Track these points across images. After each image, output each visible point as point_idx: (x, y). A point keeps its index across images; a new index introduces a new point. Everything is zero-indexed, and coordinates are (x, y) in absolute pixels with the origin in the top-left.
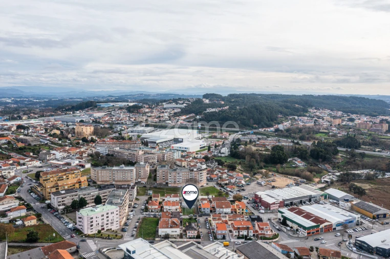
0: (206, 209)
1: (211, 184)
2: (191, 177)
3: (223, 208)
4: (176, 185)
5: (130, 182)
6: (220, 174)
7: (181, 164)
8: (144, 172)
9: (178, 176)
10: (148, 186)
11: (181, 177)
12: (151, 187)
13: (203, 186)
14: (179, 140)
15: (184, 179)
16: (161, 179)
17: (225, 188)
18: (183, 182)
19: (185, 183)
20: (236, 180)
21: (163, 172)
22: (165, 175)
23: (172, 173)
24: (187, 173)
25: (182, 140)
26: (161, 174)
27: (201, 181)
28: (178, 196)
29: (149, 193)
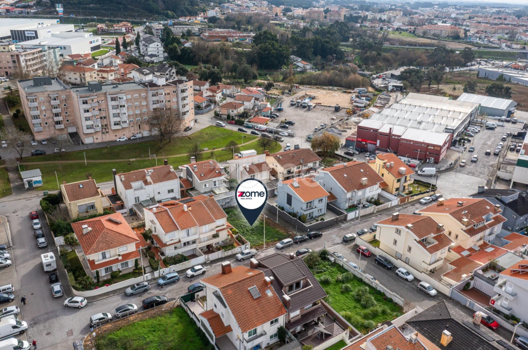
0: (316, 203)
2: (157, 106)
3: (362, 187)
4: (109, 137)
6: (206, 94)
7: (82, 78)
9: (114, 107)
11: (124, 110)
12: (21, 156)
13: (191, 129)
14: (27, 35)
15: (133, 115)
16: (46, 123)
17: (247, 124)
18: (132, 125)
19: (139, 125)
20: (256, 101)
21: (53, 100)
22: (63, 108)
23: (92, 97)
24: (140, 95)
25: (34, 35)
26: (43, 108)
27: (185, 114)
28: (170, 172)
29: (27, 181)
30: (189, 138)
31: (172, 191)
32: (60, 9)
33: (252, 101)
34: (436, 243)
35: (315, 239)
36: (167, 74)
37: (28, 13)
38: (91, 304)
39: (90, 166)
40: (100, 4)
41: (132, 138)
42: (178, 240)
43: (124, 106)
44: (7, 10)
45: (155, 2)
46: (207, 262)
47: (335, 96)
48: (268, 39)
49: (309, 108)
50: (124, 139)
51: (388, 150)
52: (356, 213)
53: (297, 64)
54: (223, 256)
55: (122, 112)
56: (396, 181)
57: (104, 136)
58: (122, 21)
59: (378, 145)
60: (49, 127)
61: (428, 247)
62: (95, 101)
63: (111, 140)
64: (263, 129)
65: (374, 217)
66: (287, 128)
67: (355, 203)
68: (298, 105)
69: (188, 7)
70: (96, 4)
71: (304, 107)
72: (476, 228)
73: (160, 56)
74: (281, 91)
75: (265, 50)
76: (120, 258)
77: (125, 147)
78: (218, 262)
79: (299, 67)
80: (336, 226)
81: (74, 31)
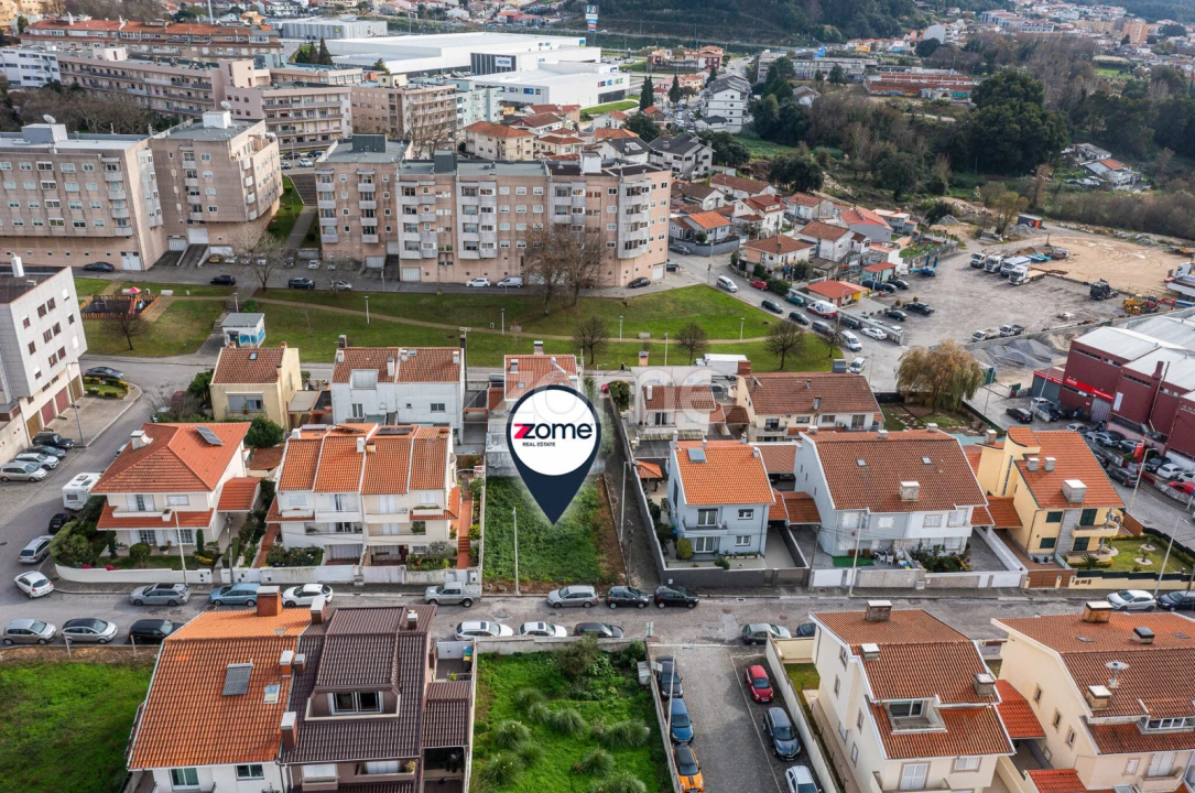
0: (729, 515)
1: (698, 271)
2: (564, 219)
4: (453, 275)
5: (116, 249)
6: (742, 210)
7: (500, 150)
8: (220, 179)
9: (468, 210)
10: (247, 282)
11: (490, 219)
12: (264, 284)
13: (645, 285)
14: (497, 64)
15: (509, 232)
16: (347, 229)
17: (794, 294)
18: (505, 254)
19: (522, 258)
20: (856, 242)
21: (365, 181)
22: (382, 201)
23: (424, 183)
24: (530, 190)
25: (510, 65)
26: (345, 197)
27: (635, 247)
28: (450, 363)
29: (228, 332)
30: (625, 304)
31: (441, 407)
32: (592, 16)
33: (840, 241)
34: (939, 727)
35: (668, 610)
36: (689, 159)
37: (543, 24)
38: (59, 595)
39: (377, 325)
40: (683, 9)
41: (499, 284)
42: (310, 514)
43: (489, 210)
44: (508, 17)
45: (802, 5)
46: (356, 584)
47: (1136, 258)
48: (1013, 94)
49: (1014, 280)
50: (482, 284)
51: (1144, 427)
52: (845, 574)
53: (1090, 167)
54: (403, 582)
55: (485, 223)
56: (1043, 515)
57: (442, 271)
58: (705, 45)
59: (1117, 406)
60: (351, 236)
61: (895, 732)
62: (431, 191)
63: (456, 280)
64: (825, 312)
65: (906, 602)
66: (902, 319)
67: (875, 546)
68: (989, 267)
69: (879, 16)
70: (676, 8)
71: (1005, 276)
72: (1146, 729)
73: (735, 121)
74: (974, 228)
75: (991, 123)
76: (167, 518)
77: (471, 300)
78: (381, 591)
79: (1094, 174)
80: (765, 592)
81: (598, 60)
